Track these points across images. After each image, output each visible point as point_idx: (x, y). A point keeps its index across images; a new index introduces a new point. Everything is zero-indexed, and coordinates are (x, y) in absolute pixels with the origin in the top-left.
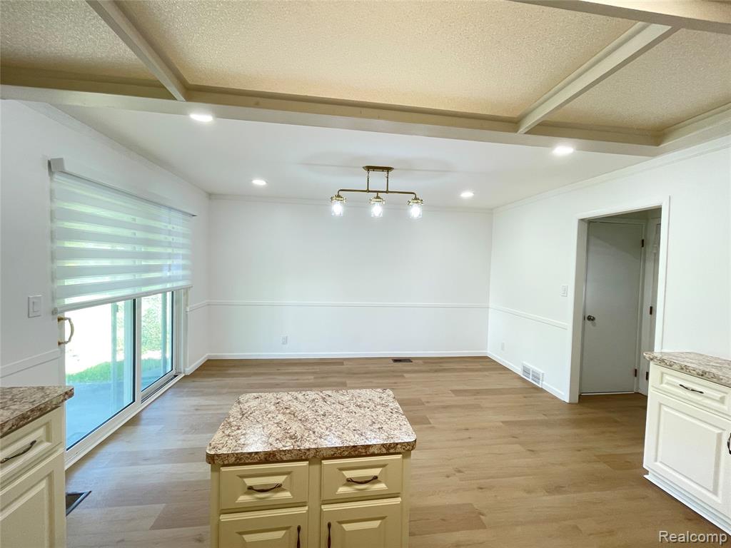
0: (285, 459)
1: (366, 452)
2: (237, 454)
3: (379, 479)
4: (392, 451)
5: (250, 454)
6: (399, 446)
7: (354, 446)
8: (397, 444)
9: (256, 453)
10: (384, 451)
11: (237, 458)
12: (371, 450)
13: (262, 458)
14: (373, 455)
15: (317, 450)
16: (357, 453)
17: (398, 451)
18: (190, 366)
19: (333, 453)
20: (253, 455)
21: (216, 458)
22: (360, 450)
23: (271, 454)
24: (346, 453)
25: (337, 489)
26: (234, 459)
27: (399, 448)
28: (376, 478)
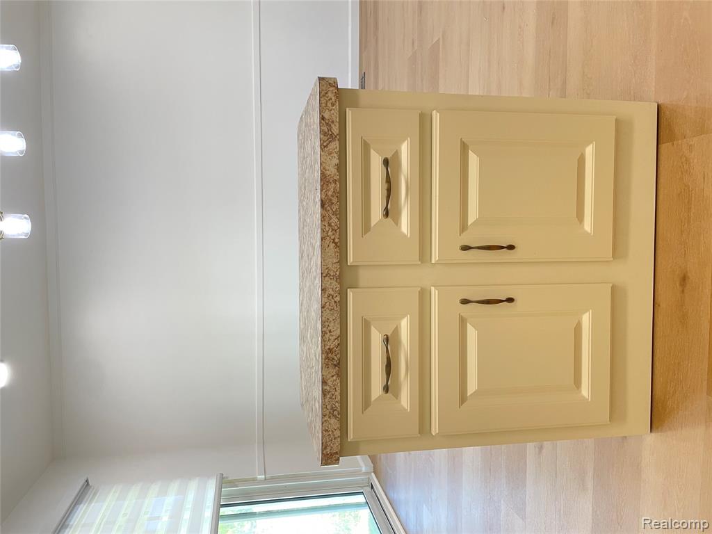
0: (338, 332)
1: (335, 181)
2: (324, 416)
3: (389, 157)
4: (335, 130)
5: (324, 393)
6: (326, 115)
7: (323, 205)
8: (323, 118)
9: (324, 382)
10: (335, 145)
11: (332, 415)
12: (332, 171)
13: (333, 371)
14: (342, 167)
15: (325, 275)
16: (335, 200)
17: (336, 118)
18: (361, 467)
19: (332, 245)
20: (328, 388)
21: (328, 450)
22: (330, 193)
23: (327, 358)
24: (334, 220)
25: (404, 234)
26: (333, 421)
27: (333, 114)
28: (386, 162)
